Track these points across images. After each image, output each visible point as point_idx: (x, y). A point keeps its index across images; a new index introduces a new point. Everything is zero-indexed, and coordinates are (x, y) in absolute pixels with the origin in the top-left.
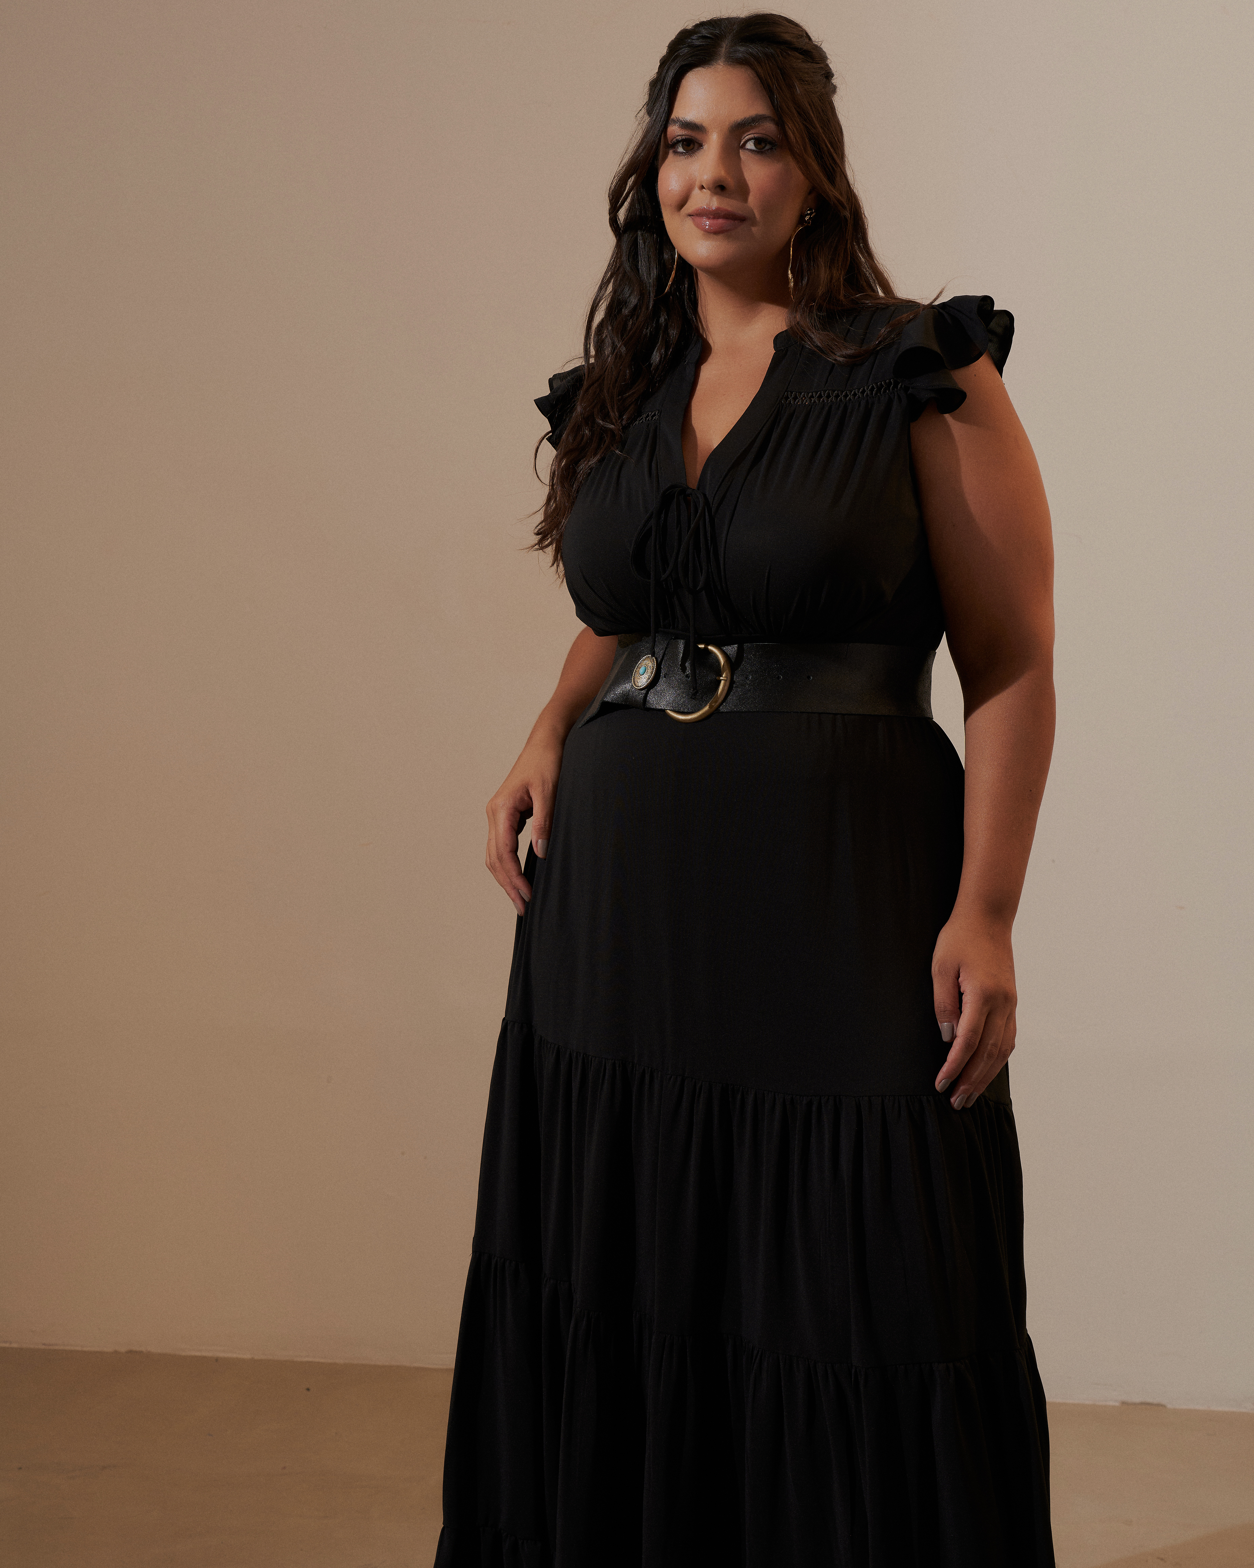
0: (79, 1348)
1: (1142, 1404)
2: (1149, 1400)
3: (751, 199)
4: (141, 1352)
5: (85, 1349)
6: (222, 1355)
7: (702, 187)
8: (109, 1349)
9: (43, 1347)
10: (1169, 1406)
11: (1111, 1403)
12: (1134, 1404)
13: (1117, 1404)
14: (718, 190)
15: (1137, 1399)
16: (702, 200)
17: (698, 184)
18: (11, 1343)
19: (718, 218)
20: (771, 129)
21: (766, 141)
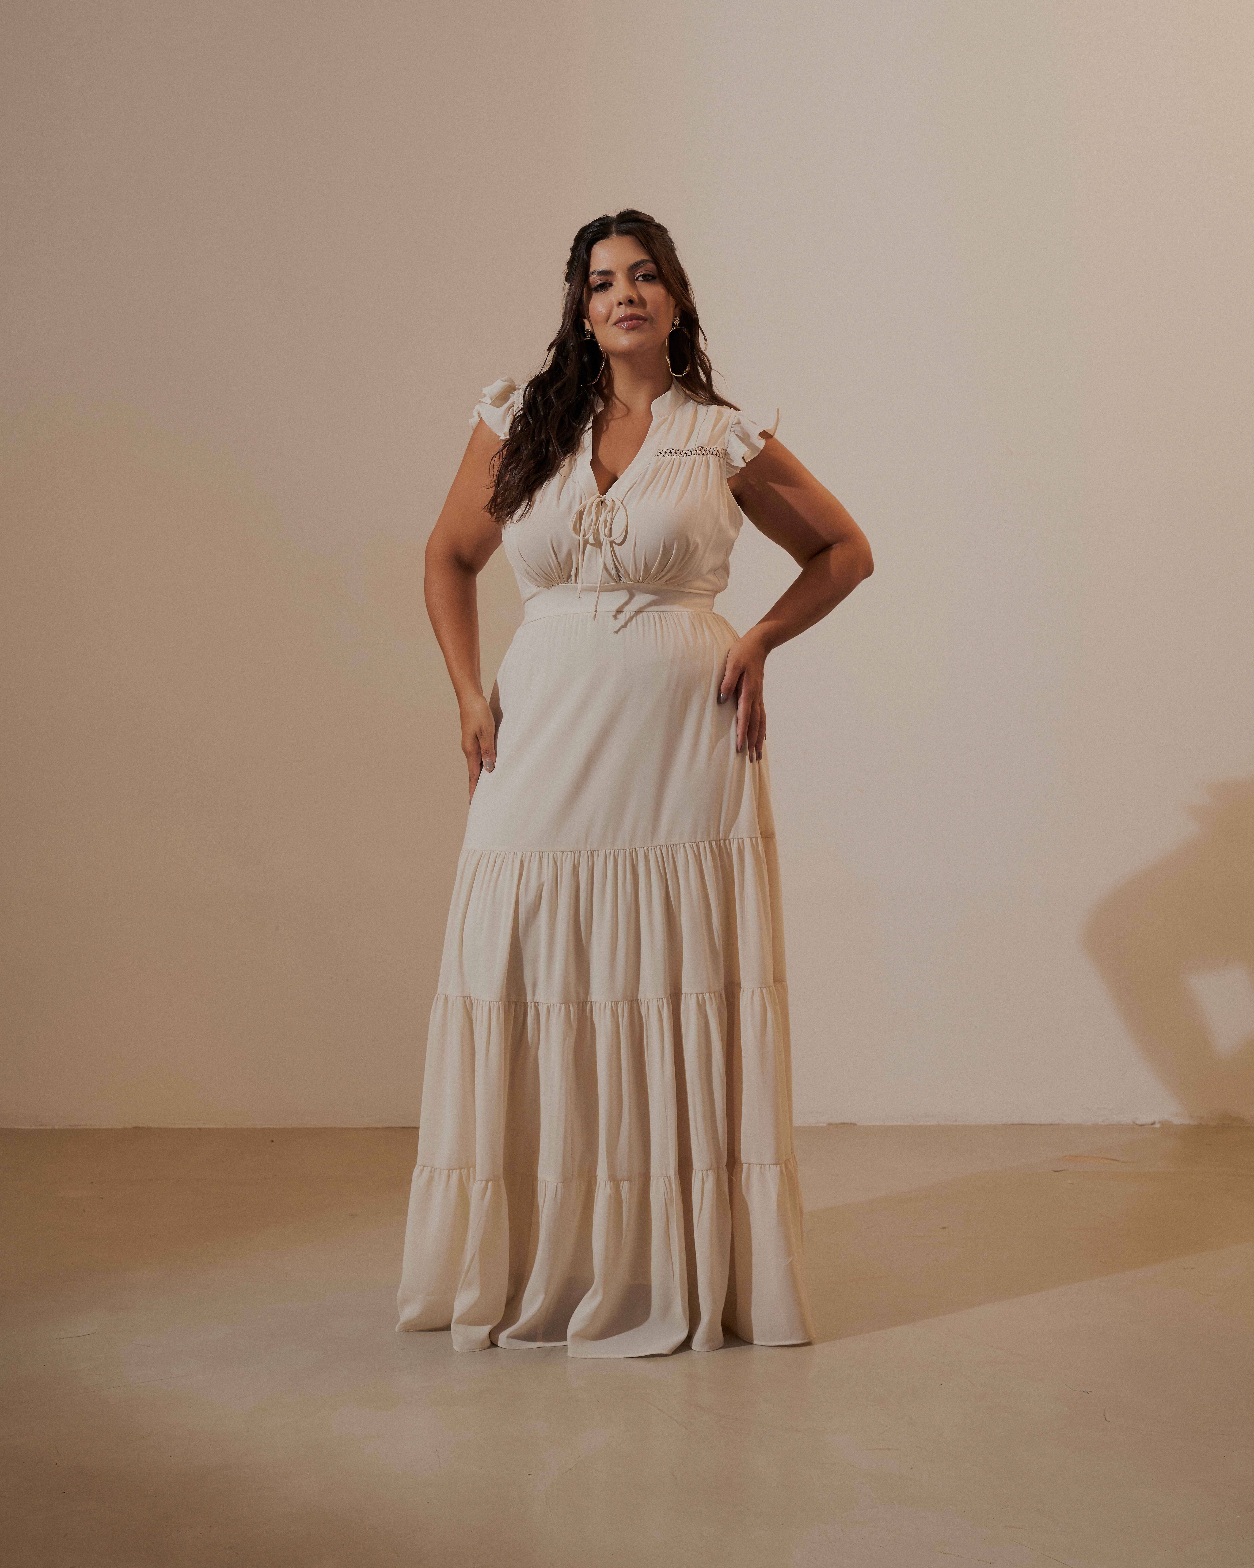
0: (97, 1127)
2: (846, 1121)
3: (648, 307)
4: (144, 1128)
5: (101, 1128)
6: (203, 1126)
7: (620, 304)
9: (69, 1127)
10: (859, 1124)
11: (821, 1125)
12: (836, 1124)
13: (825, 1125)
14: (629, 304)
15: (838, 1121)
16: (620, 312)
17: (615, 302)
18: (46, 1126)
19: (631, 320)
20: (651, 267)
21: (649, 275)
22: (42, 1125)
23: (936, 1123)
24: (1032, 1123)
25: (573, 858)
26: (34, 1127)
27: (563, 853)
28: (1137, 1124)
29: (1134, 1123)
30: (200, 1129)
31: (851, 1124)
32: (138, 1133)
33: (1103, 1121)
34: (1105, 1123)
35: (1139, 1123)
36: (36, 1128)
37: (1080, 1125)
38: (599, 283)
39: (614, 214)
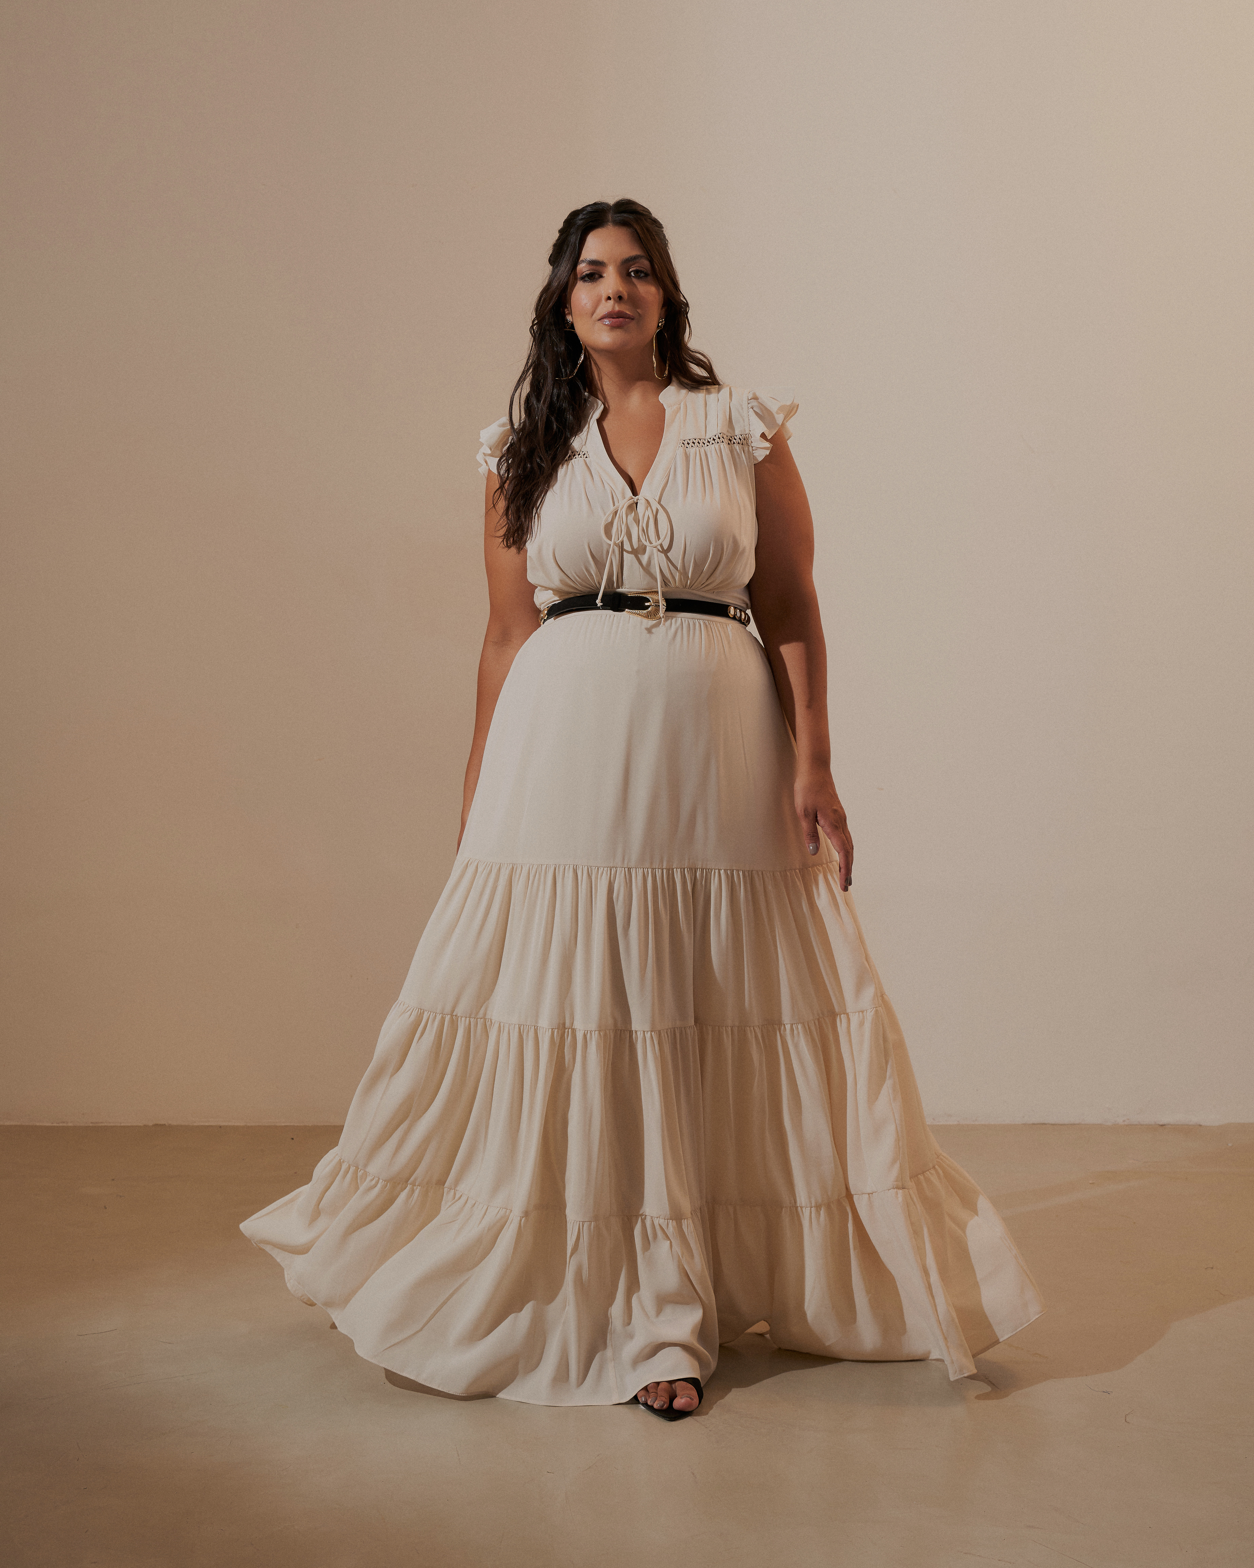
0: (118, 1125)
4: (164, 1125)
5: (123, 1125)
6: (223, 1124)
7: (609, 298)
8: (140, 1124)
14: (618, 300)
16: (607, 307)
17: (603, 296)
19: (617, 317)
20: (645, 264)
21: (641, 272)
22: (64, 1122)
24: (1053, 1123)
25: (609, 875)
26: (55, 1124)
27: (598, 869)
30: (220, 1127)
32: (158, 1131)
34: (1126, 1123)
36: (58, 1125)
37: (1100, 1125)
38: (588, 272)
39: (611, 201)
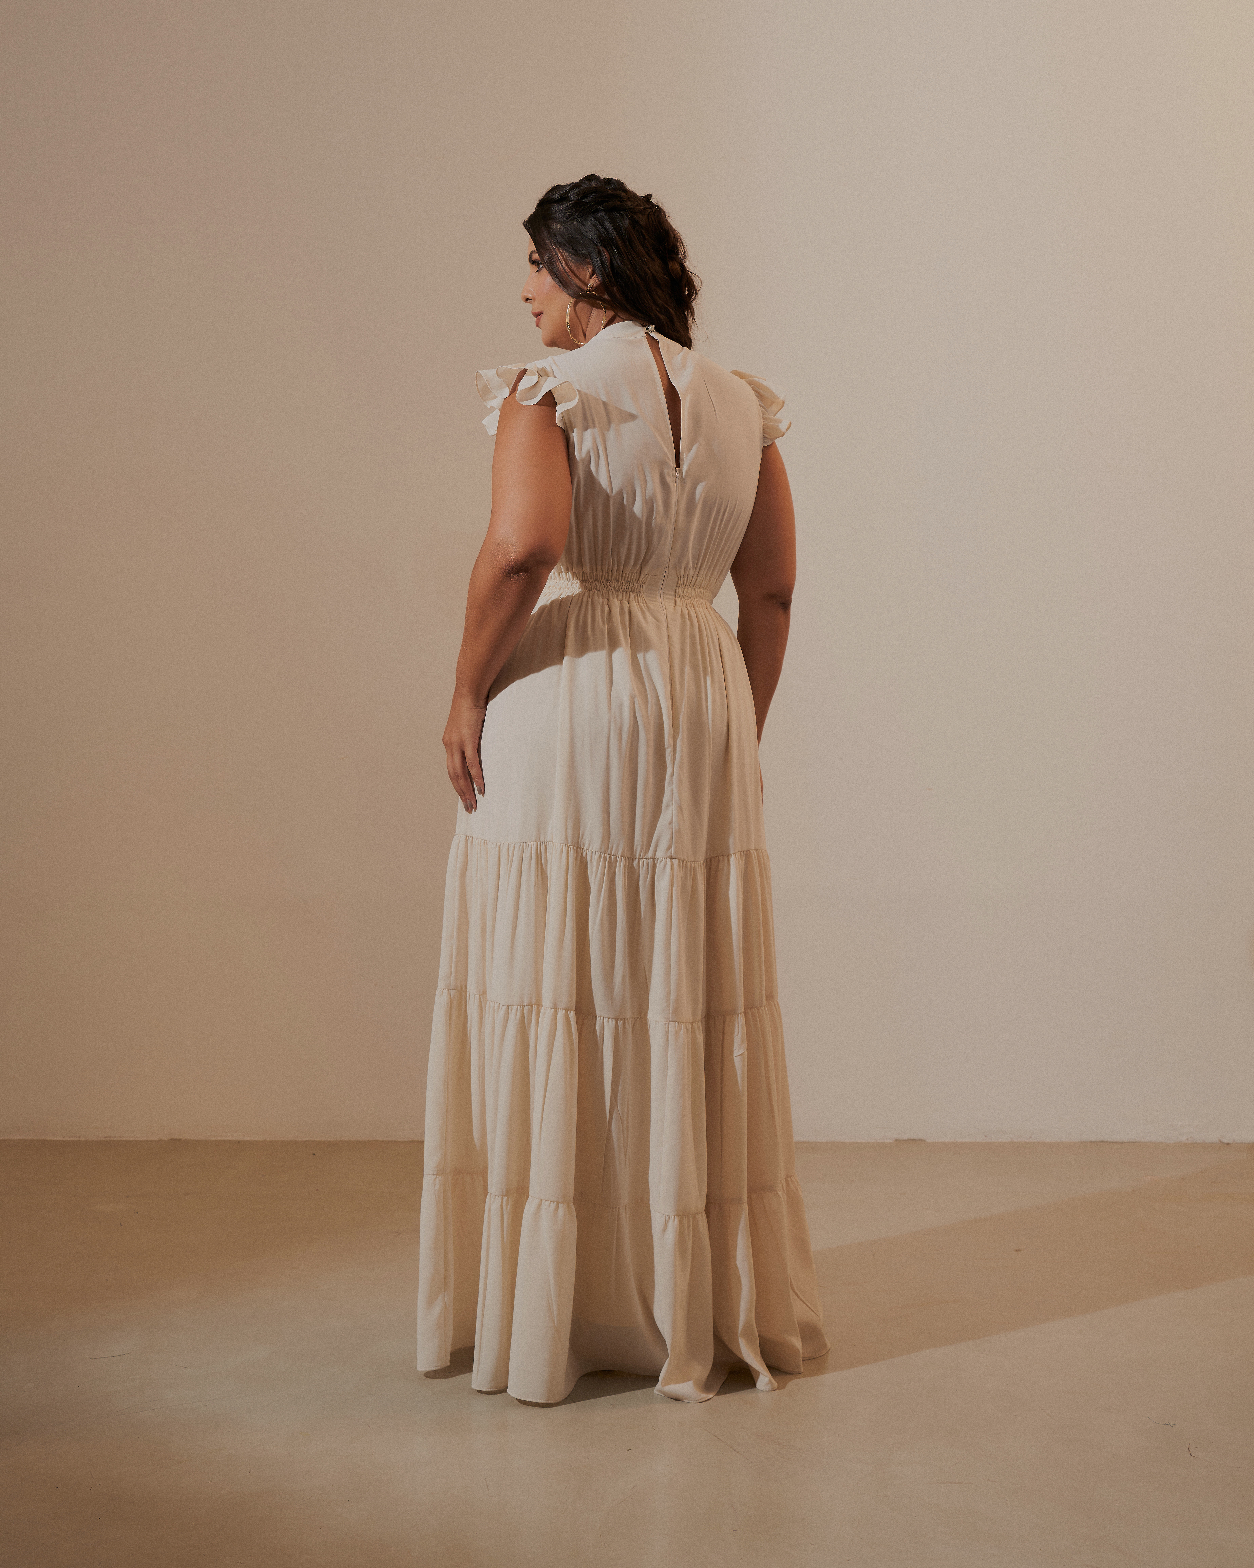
0: (132, 1139)
1: (909, 1140)
2: (914, 1137)
4: (180, 1140)
5: (137, 1139)
6: (242, 1139)
8: (155, 1138)
9: (105, 1139)
10: (927, 1140)
11: (889, 1141)
12: (904, 1140)
13: (891, 1141)
15: (906, 1138)
22: (76, 1137)
23: (1010, 1140)
24: (1112, 1141)
26: (67, 1139)
28: (1224, 1143)
29: (1220, 1141)
30: (239, 1142)
31: (920, 1140)
32: (176, 1145)
33: (1187, 1139)
34: (1189, 1142)
35: (1225, 1141)
36: (69, 1139)
37: (1163, 1143)
